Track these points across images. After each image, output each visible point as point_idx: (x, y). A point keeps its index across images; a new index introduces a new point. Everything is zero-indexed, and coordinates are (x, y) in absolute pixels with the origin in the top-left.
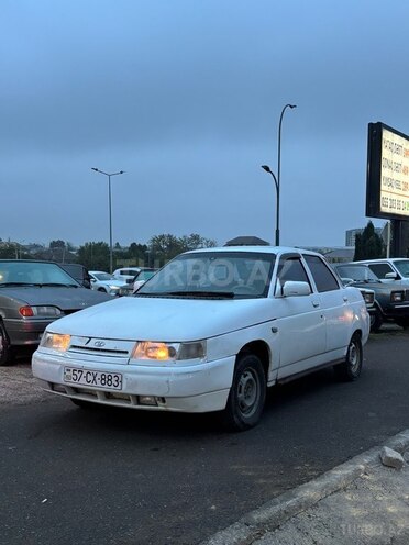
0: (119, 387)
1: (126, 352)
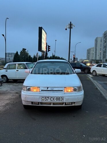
0: (63, 101)
1: (62, 91)
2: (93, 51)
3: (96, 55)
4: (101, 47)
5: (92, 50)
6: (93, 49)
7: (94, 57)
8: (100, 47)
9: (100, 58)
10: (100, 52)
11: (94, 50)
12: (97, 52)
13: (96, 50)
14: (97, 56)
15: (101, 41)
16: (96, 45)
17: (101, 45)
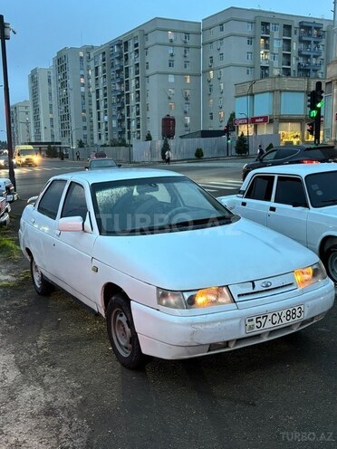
0: (302, 317)
1: (292, 284)
2: (27, 113)
3: (37, 125)
4: (50, 99)
5: (24, 109)
6: (26, 107)
7: (32, 134)
8: (49, 102)
9: (53, 136)
10: (51, 116)
11: (31, 109)
12: (41, 117)
13: (36, 111)
14: (42, 130)
15: (49, 81)
16: (34, 94)
17: (50, 94)
